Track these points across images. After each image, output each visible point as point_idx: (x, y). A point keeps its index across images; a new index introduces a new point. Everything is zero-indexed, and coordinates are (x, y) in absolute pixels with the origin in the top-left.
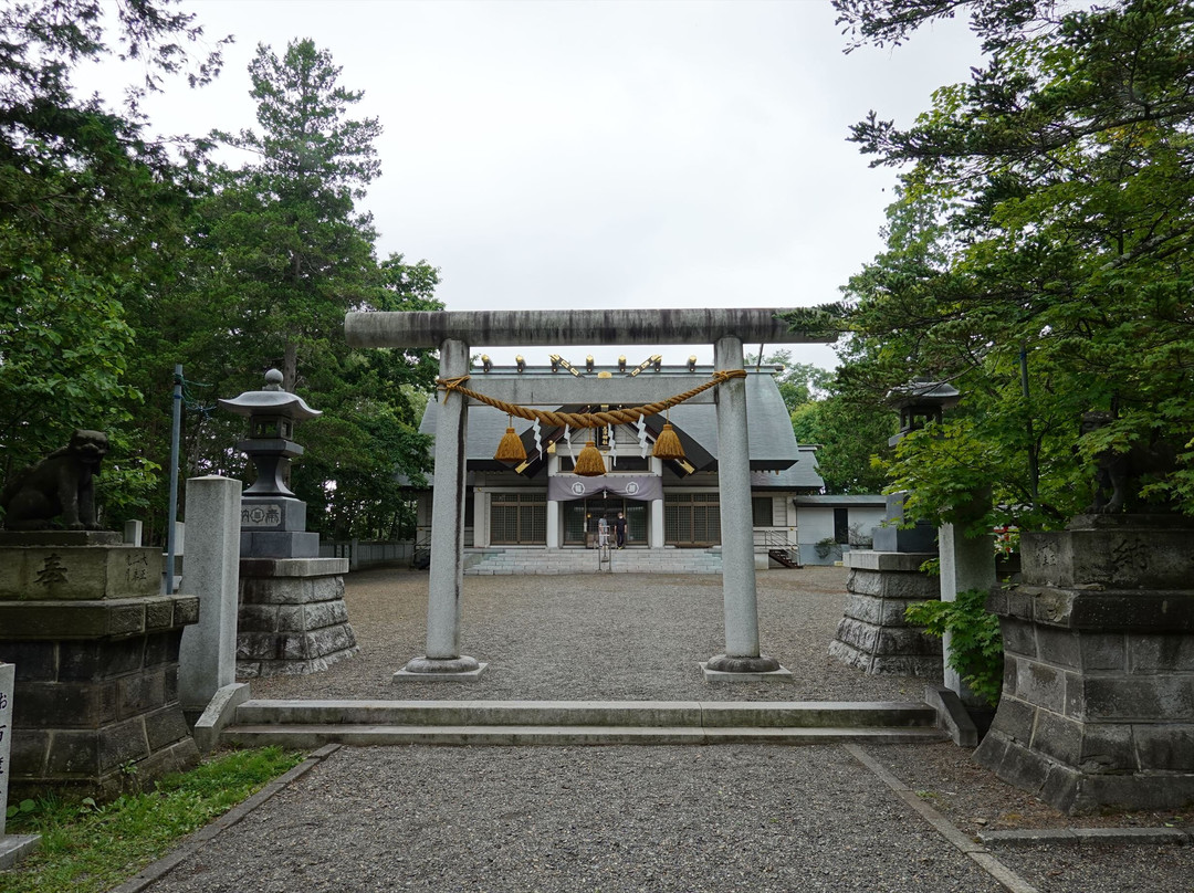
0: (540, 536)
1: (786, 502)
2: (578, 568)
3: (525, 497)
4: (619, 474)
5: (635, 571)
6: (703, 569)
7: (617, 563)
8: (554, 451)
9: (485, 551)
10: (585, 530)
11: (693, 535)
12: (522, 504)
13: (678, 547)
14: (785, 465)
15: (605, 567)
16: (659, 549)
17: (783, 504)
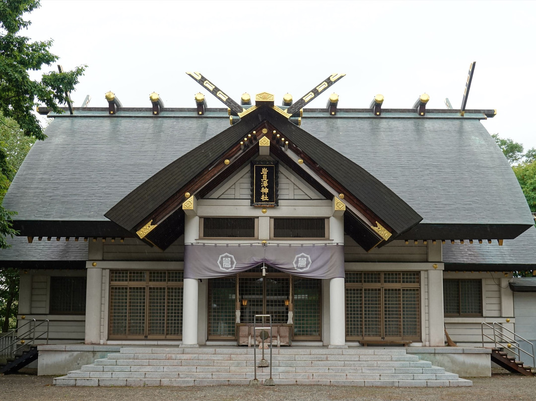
0: (175, 329)
1: (499, 285)
2: (223, 377)
3: (155, 275)
4: (285, 243)
5: (307, 381)
6: (405, 380)
7: (281, 369)
8: (192, 207)
9: (97, 348)
10: (238, 320)
11: (382, 327)
12: (152, 284)
13: (363, 344)
14: (512, 231)
15: (263, 375)
16: (340, 348)
17: (496, 288)
